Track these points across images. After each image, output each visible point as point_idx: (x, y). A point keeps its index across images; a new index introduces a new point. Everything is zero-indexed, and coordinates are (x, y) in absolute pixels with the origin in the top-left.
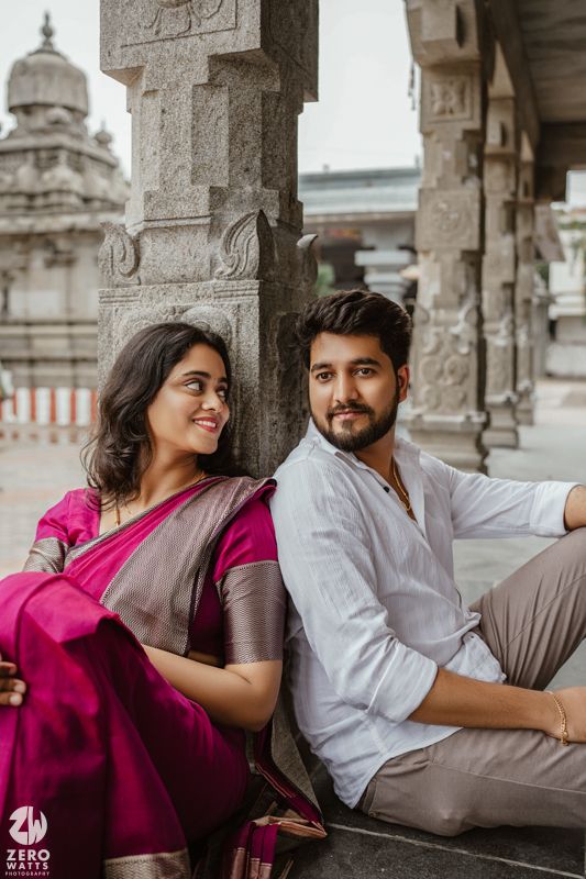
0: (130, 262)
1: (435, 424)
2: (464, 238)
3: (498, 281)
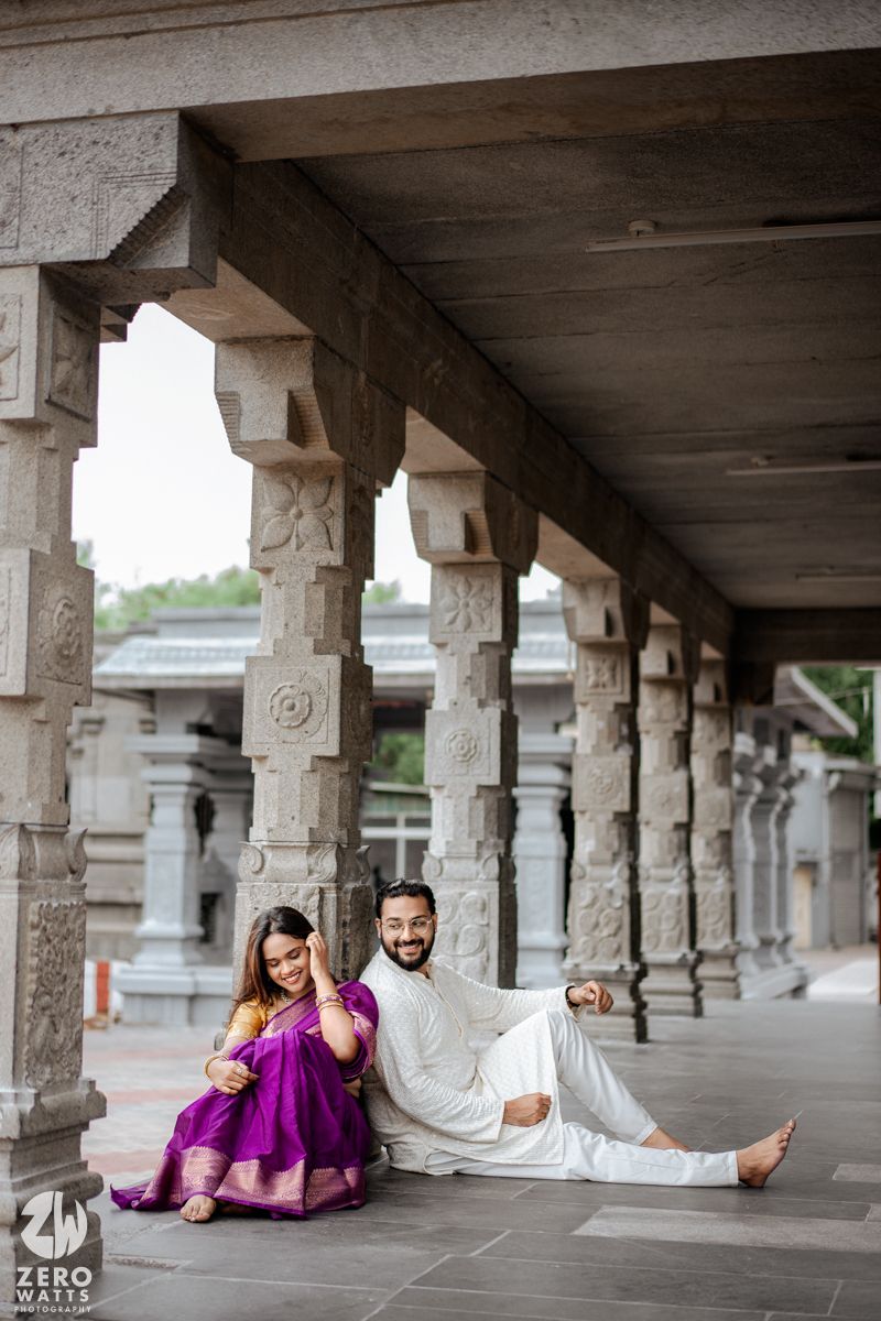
1: (592, 972)
2: (617, 800)
3: (669, 822)
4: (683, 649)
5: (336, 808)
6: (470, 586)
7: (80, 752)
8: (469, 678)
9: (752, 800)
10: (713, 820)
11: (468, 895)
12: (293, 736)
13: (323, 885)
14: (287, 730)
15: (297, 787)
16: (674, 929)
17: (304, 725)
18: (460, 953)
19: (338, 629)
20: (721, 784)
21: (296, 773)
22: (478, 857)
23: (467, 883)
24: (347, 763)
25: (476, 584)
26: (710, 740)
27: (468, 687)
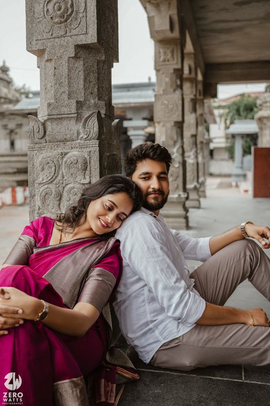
0: (42, 133)
2: (175, 116)
7: (16, 133)
22: (78, 117)
23: (68, 143)
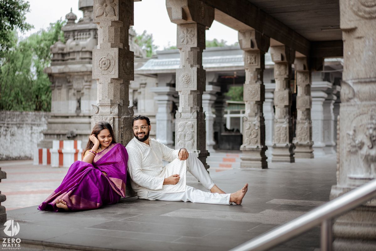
1: (249, 148)
2: (256, 98)
3: (283, 105)
4: (286, 53)
5: (119, 94)
6: (188, 30)
7: (140, 93)
8: (188, 58)
9: (333, 102)
10: (304, 105)
11: (188, 123)
12: (106, 72)
13: (114, 117)
14: (104, 71)
15: (107, 87)
16: (284, 137)
17: (109, 69)
18: (186, 140)
19: (119, 40)
20: (306, 95)
21: (107, 83)
22: (191, 112)
23: (188, 119)
24: (122, 81)
25: (190, 30)
26: (304, 81)
27: (188, 61)
